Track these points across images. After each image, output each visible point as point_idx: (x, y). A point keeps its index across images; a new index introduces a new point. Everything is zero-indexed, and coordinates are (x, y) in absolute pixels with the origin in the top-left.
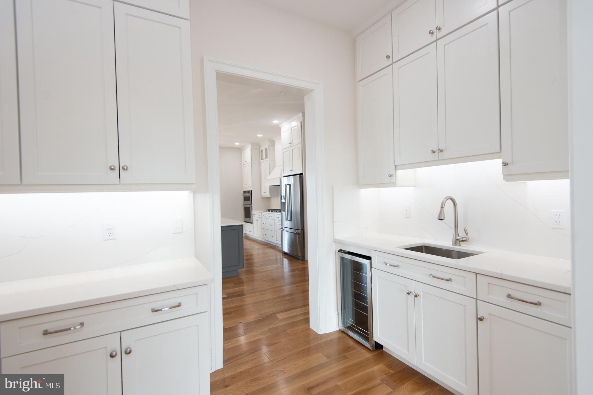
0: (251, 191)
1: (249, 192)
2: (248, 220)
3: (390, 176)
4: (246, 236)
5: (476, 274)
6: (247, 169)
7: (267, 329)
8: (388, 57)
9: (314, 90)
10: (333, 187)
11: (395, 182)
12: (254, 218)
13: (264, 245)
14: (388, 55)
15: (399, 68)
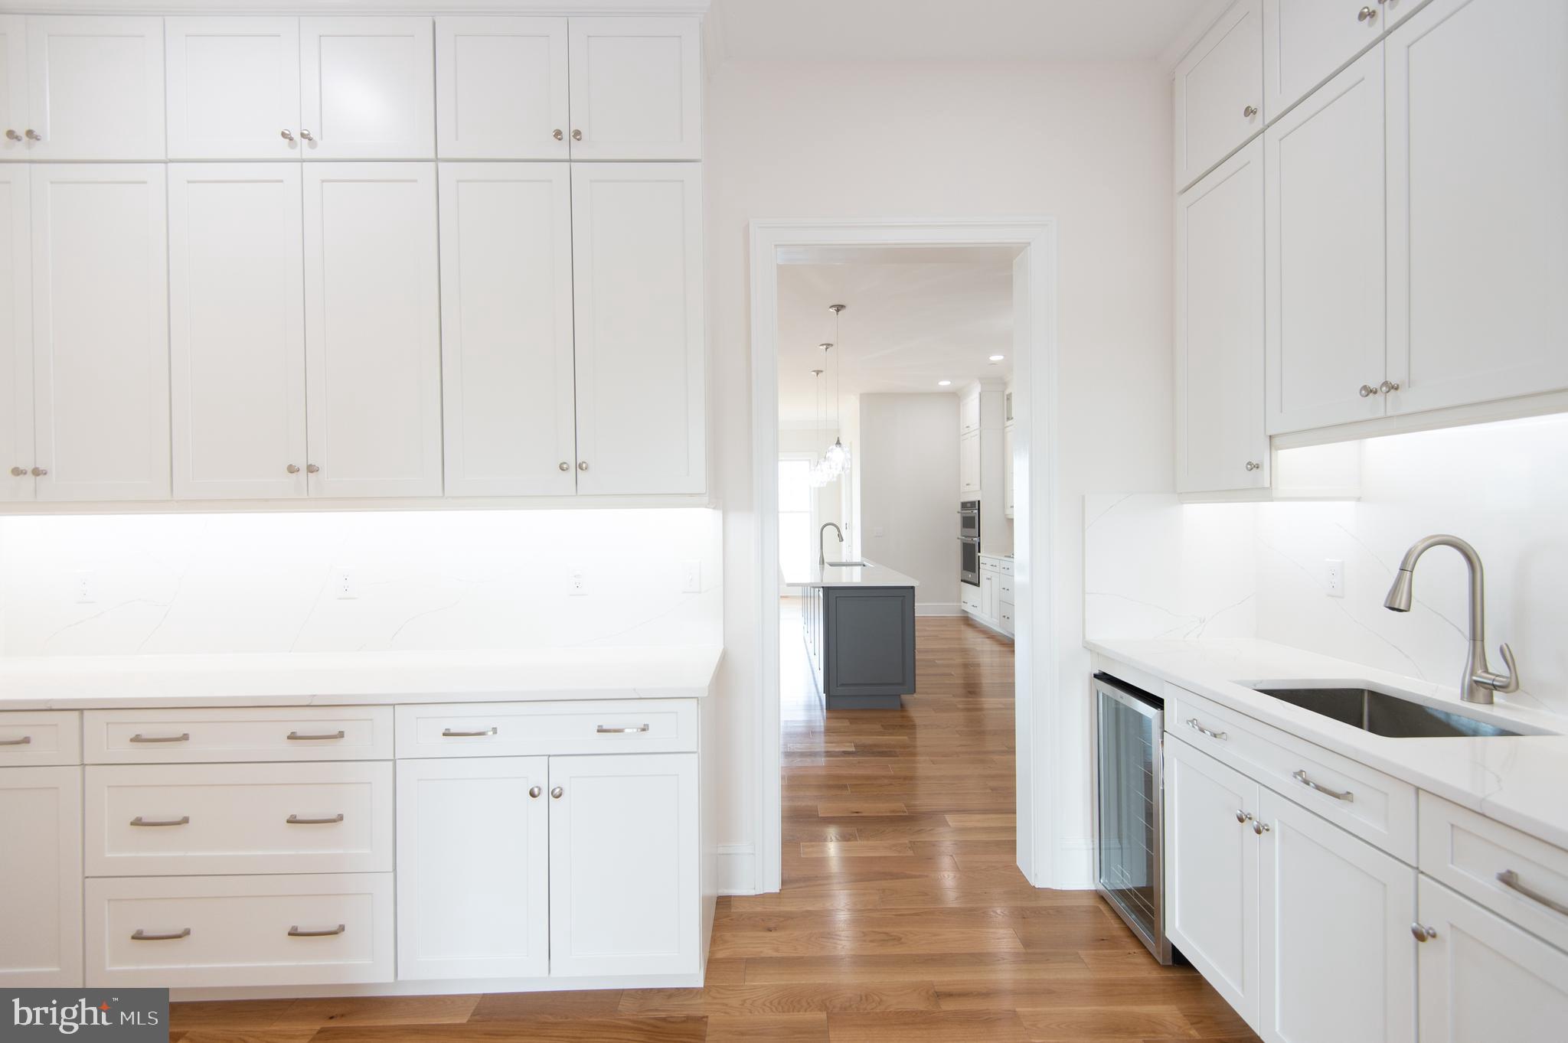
0: (979, 501)
1: (973, 504)
2: (970, 576)
3: (1253, 466)
4: (968, 617)
5: (1418, 789)
6: (971, 445)
7: (907, 841)
8: (1249, 112)
9: (1029, 244)
10: (1083, 497)
11: (1267, 485)
12: (985, 571)
13: (1004, 644)
14: (1248, 107)
15: (1280, 140)
